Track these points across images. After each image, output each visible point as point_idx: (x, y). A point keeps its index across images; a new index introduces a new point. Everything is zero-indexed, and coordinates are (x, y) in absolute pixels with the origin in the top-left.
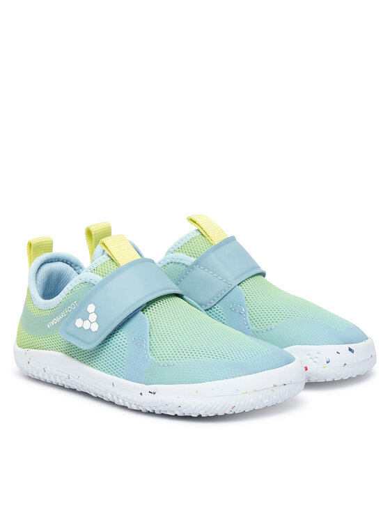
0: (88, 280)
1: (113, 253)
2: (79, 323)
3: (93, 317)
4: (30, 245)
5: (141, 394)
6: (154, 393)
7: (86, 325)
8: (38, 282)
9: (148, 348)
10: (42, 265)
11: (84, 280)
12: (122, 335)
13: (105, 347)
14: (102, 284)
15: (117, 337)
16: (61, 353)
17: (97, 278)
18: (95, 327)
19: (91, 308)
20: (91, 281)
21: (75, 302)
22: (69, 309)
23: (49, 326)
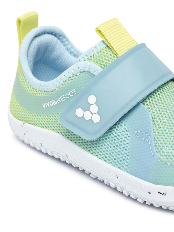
0: (87, 69)
1: (109, 40)
2: (79, 112)
3: (94, 109)
4: (19, 22)
5: (149, 193)
6: (164, 194)
7: (88, 116)
8: (29, 58)
9: (154, 145)
10: (36, 37)
11: (82, 69)
12: (124, 127)
13: (107, 138)
14: (103, 75)
15: (118, 128)
16: (57, 134)
17: (97, 69)
18: (96, 119)
19: (92, 99)
20: (90, 71)
21: (74, 90)
22: (67, 96)
23: (44, 107)
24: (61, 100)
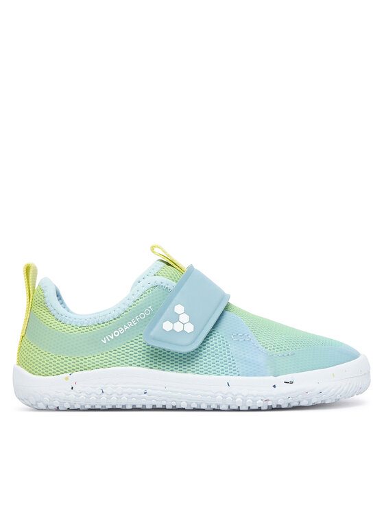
0: (159, 283)
3: (185, 318)
5: (275, 386)
6: (292, 382)
7: (178, 327)
13: (205, 347)
18: (190, 328)
19: (179, 309)
20: (163, 284)
21: (150, 307)
22: (142, 316)
23: (105, 342)
24: (132, 324)
